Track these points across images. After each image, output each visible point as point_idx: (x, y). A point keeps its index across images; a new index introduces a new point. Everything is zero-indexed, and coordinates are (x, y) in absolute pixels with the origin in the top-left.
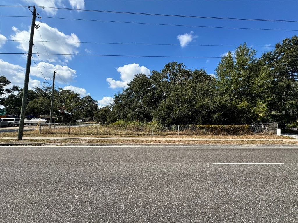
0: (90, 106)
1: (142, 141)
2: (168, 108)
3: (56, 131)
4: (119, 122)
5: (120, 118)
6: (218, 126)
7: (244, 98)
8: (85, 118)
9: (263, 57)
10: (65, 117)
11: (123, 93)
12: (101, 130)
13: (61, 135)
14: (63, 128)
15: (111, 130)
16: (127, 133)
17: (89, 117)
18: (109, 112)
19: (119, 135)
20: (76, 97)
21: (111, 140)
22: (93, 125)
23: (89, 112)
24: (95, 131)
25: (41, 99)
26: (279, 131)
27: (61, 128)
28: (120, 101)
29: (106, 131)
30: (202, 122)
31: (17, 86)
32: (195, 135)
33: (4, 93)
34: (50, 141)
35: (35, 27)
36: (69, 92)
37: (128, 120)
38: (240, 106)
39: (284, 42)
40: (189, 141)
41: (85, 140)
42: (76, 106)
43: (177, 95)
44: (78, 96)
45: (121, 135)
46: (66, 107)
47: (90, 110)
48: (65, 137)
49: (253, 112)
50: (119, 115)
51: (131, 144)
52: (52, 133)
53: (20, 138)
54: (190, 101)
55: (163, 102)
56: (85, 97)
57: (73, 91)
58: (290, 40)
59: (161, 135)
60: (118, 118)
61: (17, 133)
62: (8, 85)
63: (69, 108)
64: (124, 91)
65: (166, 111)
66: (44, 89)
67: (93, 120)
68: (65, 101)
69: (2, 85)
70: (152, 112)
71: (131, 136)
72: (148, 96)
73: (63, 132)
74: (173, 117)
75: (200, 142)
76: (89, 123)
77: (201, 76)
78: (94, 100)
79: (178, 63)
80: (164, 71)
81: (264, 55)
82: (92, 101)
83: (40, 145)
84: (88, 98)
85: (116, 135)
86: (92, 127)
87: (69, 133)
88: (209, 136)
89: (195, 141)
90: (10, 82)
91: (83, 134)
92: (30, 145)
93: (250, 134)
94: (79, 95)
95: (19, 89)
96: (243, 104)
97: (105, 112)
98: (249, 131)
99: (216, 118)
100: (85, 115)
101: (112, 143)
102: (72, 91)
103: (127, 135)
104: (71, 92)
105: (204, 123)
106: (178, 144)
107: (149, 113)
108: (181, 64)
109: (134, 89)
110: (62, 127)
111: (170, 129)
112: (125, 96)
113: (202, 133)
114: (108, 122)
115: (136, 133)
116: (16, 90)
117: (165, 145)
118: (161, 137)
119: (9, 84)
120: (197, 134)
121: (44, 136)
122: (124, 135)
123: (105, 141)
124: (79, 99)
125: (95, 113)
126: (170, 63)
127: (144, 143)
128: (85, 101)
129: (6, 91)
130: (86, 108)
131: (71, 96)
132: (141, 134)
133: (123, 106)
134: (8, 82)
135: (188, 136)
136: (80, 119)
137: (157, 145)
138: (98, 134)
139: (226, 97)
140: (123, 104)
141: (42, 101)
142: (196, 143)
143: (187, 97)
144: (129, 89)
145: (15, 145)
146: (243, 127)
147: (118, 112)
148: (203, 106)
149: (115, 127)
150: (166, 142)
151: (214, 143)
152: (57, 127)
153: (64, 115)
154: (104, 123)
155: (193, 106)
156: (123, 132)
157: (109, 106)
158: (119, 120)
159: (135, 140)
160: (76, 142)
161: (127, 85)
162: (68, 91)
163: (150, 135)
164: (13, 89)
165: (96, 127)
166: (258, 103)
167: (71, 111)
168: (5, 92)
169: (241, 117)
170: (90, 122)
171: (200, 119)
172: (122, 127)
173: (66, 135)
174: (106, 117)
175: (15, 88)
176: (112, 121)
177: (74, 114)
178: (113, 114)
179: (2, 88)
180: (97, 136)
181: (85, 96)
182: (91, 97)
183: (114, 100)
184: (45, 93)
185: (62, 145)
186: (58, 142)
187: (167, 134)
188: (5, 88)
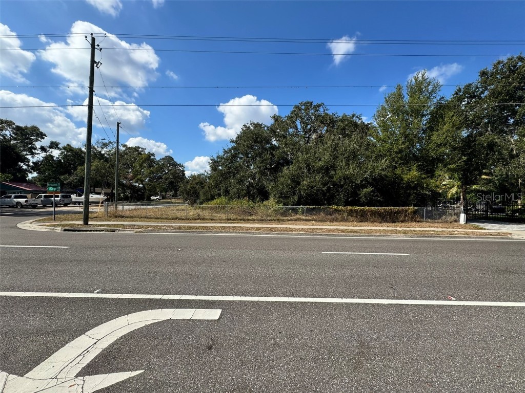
0: (172, 174)
1: (248, 229)
2: (293, 181)
3: (127, 214)
4: (218, 201)
5: (219, 195)
6: (366, 208)
7: (414, 164)
8: (164, 194)
9: (457, 94)
10: (134, 192)
11: (224, 155)
12: (191, 213)
13: (136, 219)
14: (135, 209)
15: (206, 214)
16: (229, 217)
17: (171, 191)
18: (203, 185)
19: (217, 220)
20: (149, 158)
21: (205, 227)
22: (178, 206)
23: (171, 183)
24: (182, 214)
25: (95, 163)
26: (463, 217)
27: (132, 210)
28: (220, 168)
29: (199, 215)
30: (344, 202)
31: (56, 142)
32: (330, 221)
33: (38, 154)
34: (124, 227)
35: (95, 65)
36: (138, 151)
37: (231, 198)
38: (406, 177)
39: (495, 66)
40: (314, 229)
41: (170, 227)
42: (150, 173)
43: (306, 160)
44: (152, 157)
45: (220, 220)
46: (135, 175)
47: (173, 180)
48: (142, 221)
49: (427, 188)
50: (219, 190)
51: (231, 232)
52: (123, 217)
53: (86, 223)
54: (327, 170)
55: (285, 170)
56: (163, 159)
57: (144, 149)
58: (505, 63)
59: (279, 221)
60: (217, 195)
61: (82, 216)
62: (42, 140)
63: (139, 177)
64: (225, 152)
65: (289, 185)
66: (99, 146)
67: (177, 196)
68: (132, 166)
69: (33, 139)
70: (269, 186)
71: (235, 221)
72: (263, 161)
73: (139, 215)
74: (301, 194)
75: (330, 230)
76: (172, 203)
77: (351, 126)
78: (178, 163)
79: (314, 104)
80: (290, 118)
81: (459, 90)
82: (174, 164)
83: (114, 231)
84: (169, 159)
85: (212, 220)
86: (178, 208)
87: (146, 217)
88: (350, 223)
89: (323, 229)
90: (45, 136)
91: (166, 218)
92: (102, 231)
93: (415, 221)
94: (153, 155)
95: (60, 146)
96: (412, 174)
97: (197, 184)
98: (415, 217)
99: (365, 197)
100: (164, 188)
101: (206, 231)
102: (142, 148)
103: (228, 220)
104: (140, 150)
105: (347, 204)
106: (296, 233)
107: (264, 187)
108: (320, 105)
109: (242, 149)
110: (133, 207)
111: (296, 212)
112: (227, 159)
113: (340, 219)
114: (201, 200)
115: (241, 218)
116: (55, 149)
117: (278, 234)
118: (278, 223)
119: (44, 138)
120: (332, 221)
121: (114, 221)
122: (224, 220)
123: (197, 228)
124: (154, 162)
125: (181, 186)
126: (302, 103)
127: (249, 231)
128: (163, 164)
129: (40, 150)
130: (167, 176)
131: (142, 158)
132: (248, 220)
133: (225, 176)
134: (42, 135)
135: (319, 223)
136: (156, 195)
137: (266, 234)
138: (187, 219)
139: (384, 163)
140: (225, 173)
141: (97, 166)
142: (323, 232)
143: (321, 163)
144: (234, 148)
145: (83, 231)
146: (406, 211)
147: (217, 186)
148: (346, 178)
149: (212, 209)
150: (281, 230)
151: (348, 232)
152: (126, 208)
153: (132, 188)
154: (195, 202)
155: (331, 177)
156: (224, 216)
157: (203, 174)
158: (218, 198)
159: (238, 227)
160: (159, 229)
161: (231, 142)
162: (136, 149)
163: (262, 221)
164: (51, 147)
165: (183, 208)
166: (437, 172)
167: (142, 181)
168: (39, 152)
169: (410, 194)
170: (173, 200)
171: (340, 197)
172: (222, 208)
173: (143, 219)
174: (198, 193)
175: (54, 145)
176: (208, 200)
177: (148, 187)
178: (209, 188)
179: (34, 145)
180: (185, 221)
181: (164, 157)
182: (173, 159)
183: (210, 166)
184: (100, 152)
185: (142, 232)
186: (136, 228)
187: (288, 220)
188: (38, 145)
